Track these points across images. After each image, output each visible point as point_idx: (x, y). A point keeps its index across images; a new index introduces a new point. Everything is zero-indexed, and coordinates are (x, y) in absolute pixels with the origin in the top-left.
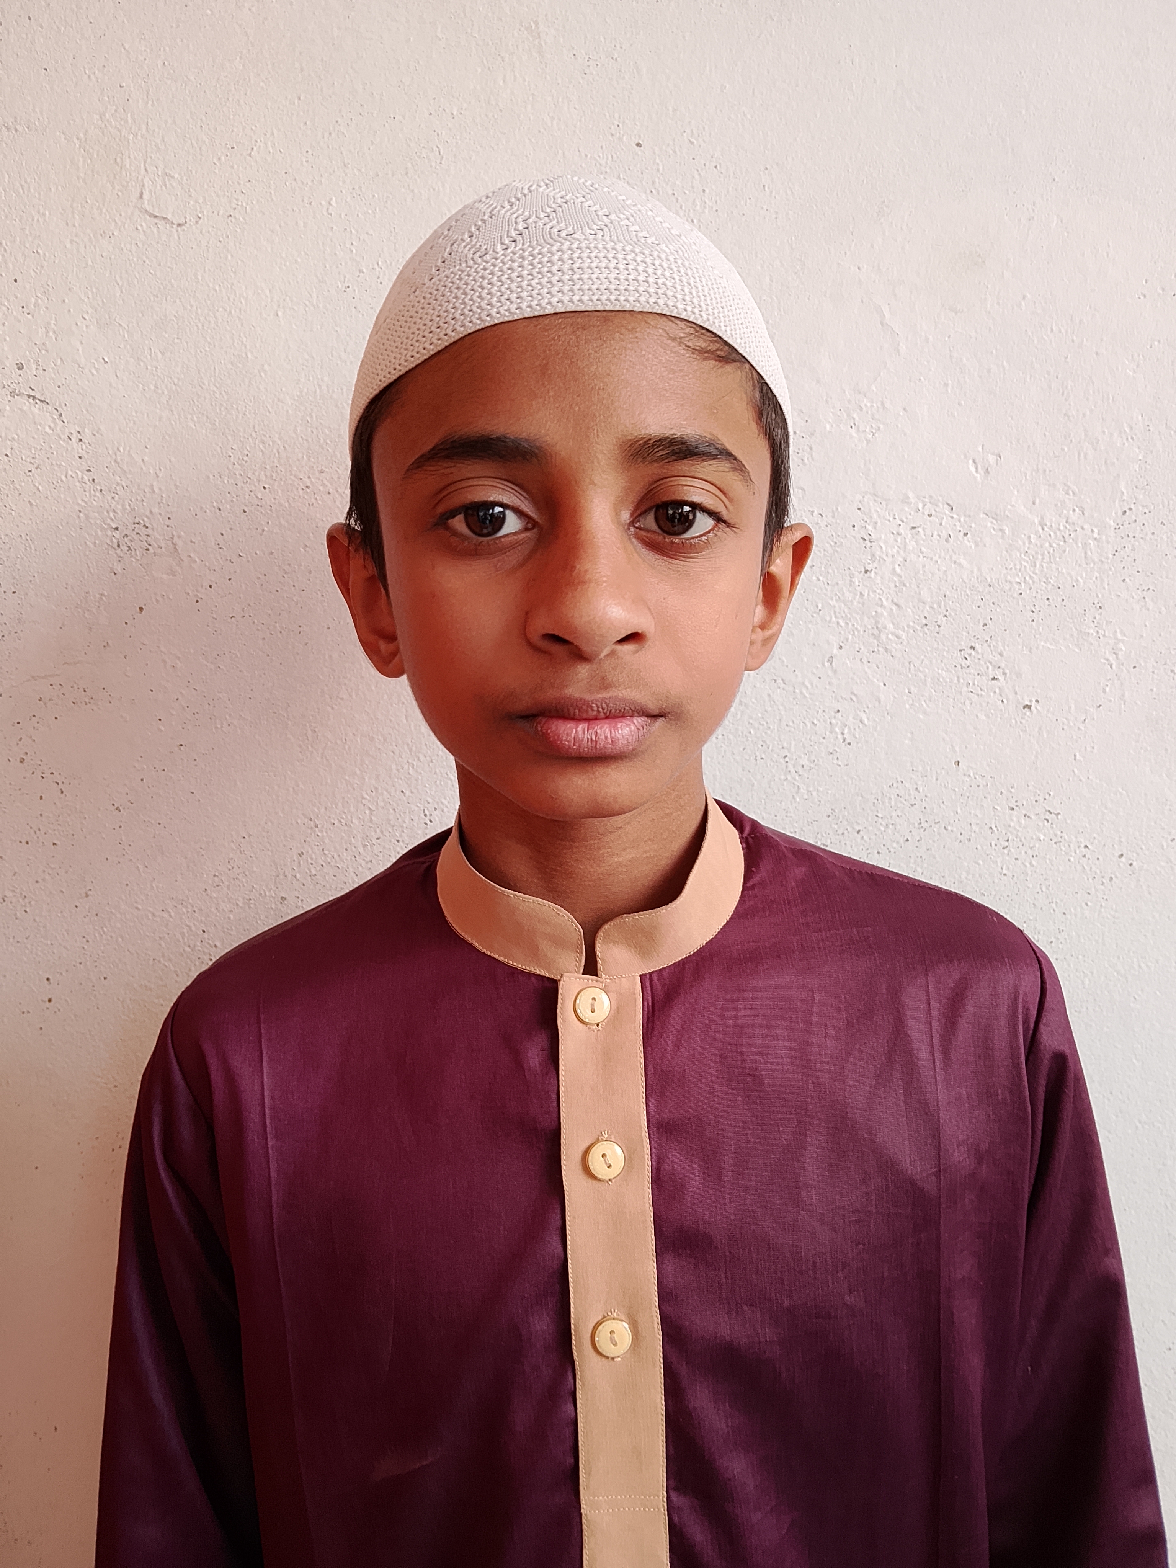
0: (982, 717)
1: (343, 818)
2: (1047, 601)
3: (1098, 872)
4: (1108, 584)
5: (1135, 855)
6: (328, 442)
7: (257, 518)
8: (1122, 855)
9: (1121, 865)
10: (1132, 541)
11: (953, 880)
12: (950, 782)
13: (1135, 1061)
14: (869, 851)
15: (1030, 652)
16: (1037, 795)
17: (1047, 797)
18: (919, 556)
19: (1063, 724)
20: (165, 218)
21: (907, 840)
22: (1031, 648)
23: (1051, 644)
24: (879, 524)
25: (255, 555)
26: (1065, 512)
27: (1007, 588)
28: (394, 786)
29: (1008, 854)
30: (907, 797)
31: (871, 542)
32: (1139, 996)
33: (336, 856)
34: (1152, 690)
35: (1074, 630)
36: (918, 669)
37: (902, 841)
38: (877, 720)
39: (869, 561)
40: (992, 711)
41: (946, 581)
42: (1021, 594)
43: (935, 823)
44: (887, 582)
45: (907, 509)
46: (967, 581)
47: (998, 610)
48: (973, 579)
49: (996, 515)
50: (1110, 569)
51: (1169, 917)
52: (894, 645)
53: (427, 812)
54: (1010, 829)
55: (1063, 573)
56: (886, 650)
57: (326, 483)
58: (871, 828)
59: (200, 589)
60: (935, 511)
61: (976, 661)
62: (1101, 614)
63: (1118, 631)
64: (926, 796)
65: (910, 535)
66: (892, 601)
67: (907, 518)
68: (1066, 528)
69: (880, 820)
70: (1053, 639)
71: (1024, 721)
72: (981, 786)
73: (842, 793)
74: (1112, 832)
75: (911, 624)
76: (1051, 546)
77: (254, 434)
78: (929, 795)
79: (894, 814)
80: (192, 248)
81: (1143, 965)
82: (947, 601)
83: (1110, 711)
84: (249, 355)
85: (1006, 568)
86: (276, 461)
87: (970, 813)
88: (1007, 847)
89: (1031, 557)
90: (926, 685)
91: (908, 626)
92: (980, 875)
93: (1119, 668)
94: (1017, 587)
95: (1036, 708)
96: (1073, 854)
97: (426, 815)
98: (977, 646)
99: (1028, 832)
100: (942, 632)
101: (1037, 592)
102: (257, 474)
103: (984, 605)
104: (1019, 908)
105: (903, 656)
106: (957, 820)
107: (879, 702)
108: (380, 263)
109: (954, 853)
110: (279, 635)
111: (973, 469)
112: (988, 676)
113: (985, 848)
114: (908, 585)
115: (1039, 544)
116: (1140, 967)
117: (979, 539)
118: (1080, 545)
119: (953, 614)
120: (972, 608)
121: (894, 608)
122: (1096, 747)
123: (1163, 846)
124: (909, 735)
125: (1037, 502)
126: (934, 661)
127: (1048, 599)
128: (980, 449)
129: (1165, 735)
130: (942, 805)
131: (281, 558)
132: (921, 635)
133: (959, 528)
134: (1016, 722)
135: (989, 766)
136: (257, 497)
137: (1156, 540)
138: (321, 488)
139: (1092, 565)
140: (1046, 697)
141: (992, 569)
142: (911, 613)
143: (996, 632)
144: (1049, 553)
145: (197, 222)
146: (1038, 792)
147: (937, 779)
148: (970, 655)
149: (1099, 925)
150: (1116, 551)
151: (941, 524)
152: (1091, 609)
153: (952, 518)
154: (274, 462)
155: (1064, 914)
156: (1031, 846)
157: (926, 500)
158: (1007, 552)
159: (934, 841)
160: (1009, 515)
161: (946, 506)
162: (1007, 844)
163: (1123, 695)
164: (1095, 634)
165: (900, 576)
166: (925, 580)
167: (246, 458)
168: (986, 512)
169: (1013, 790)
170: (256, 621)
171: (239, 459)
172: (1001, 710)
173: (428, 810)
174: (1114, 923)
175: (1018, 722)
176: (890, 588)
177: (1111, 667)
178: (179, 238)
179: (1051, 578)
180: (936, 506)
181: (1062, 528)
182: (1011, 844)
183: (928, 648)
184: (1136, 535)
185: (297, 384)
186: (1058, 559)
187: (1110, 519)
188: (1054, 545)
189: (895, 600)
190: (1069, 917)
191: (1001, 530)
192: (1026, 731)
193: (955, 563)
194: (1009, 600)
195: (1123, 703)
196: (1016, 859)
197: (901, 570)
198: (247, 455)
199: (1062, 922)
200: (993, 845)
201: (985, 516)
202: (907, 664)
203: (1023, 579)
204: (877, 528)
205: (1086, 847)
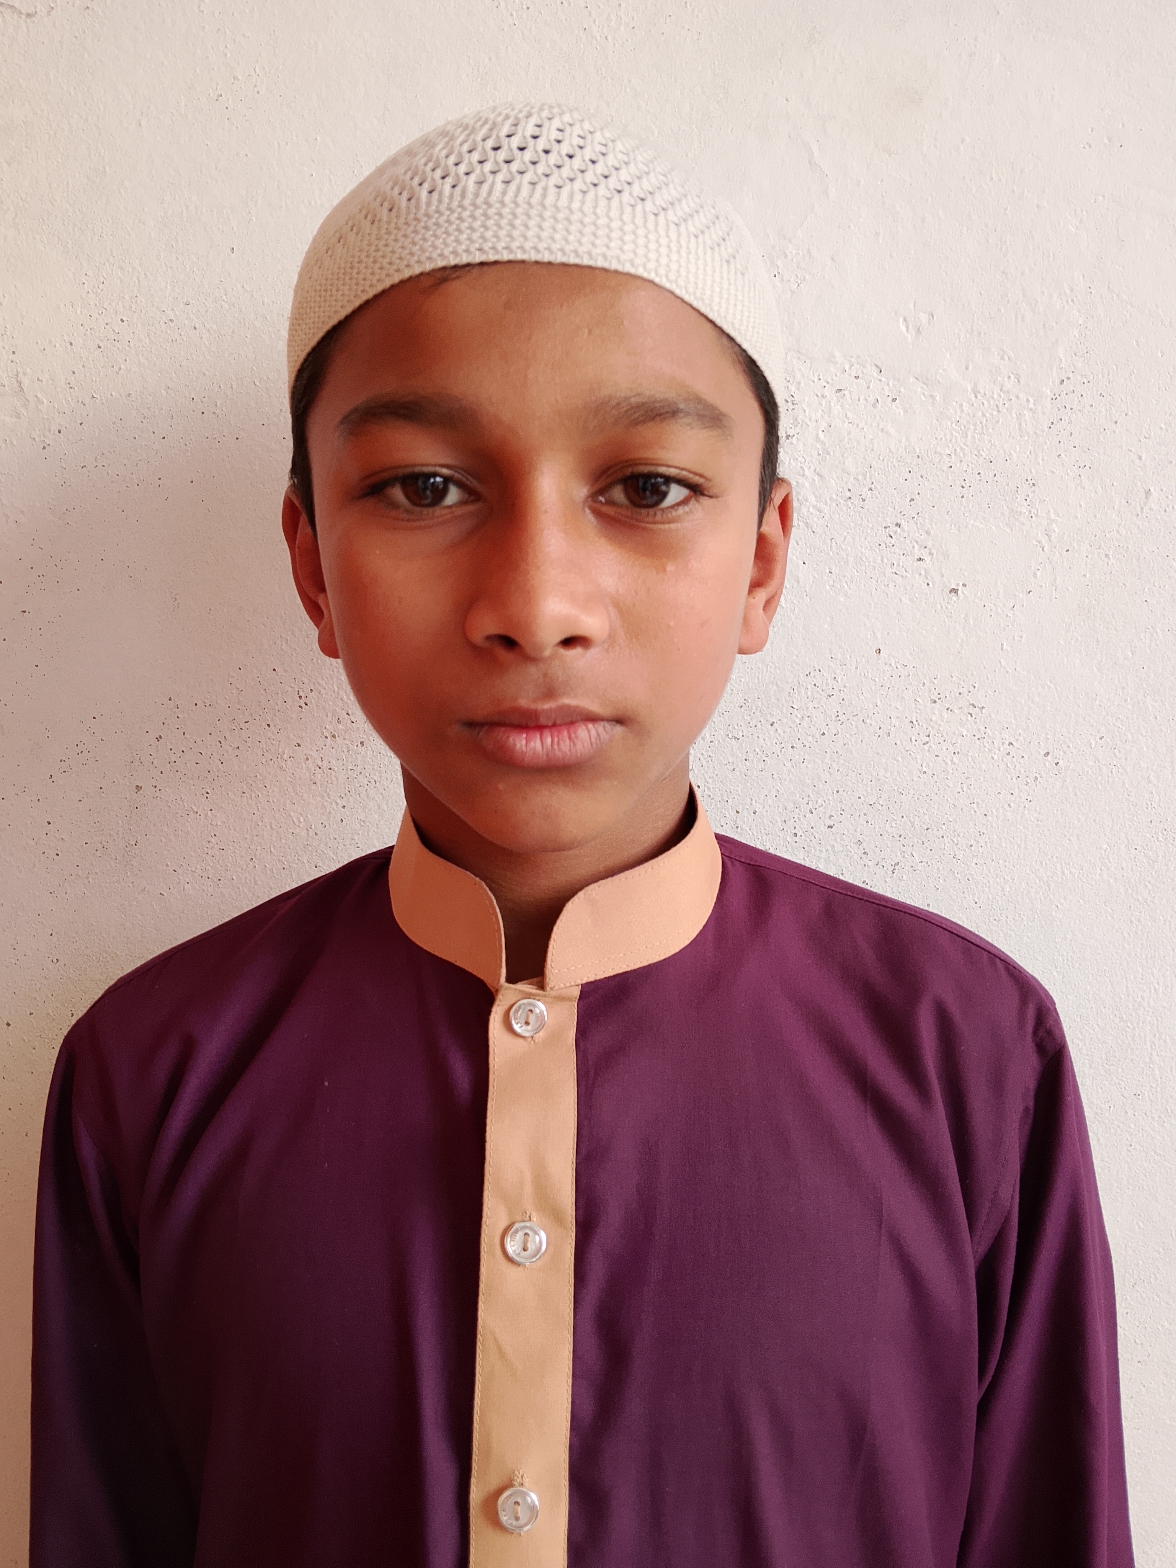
0: (906, 600)
1: (207, 698)
2: (978, 476)
3: (1023, 771)
4: (1043, 460)
5: (1061, 753)
6: (195, 270)
7: (113, 354)
8: (1048, 753)
9: (1047, 763)
10: (1069, 414)
11: (870, 778)
12: (870, 671)
13: (1055, 973)
14: (783, 745)
15: (959, 531)
16: (961, 687)
17: (971, 689)
18: (844, 422)
19: (991, 610)
20: (11, 7)
21: (824, 734)
22: (959, 527)
23: (981, 523)
24: (802, 384)
25: (110, 397)
26: (999, 378)
27: (937, 460)
28: (264, 663)
29: (929, 751)
30: (825, 688)
31: (793, 404)
32: (1062, 904)
33: (198, 740)
34: (1085, 576)
35: (1005, 508)
36: (840, 546)
37: (818, 736)
38: (795, 601)
39: (791, 426)
40: (917, 595)
41: (873, 450)
42: (951, 467)
43: (853, 716)
44: (810, 450)
45: (832, 369)
46: (894, 452)
47: (926, 484)
48: (900, 449)
49: (927, 379)
50: (1046, 443)
51: (1095, 820)
52: (815, 519)
53: (301, 694)
54: (932, 723)
55: (995, 446)
56: (807, 525)
57: (192, 316)
58: (785, 720)
59: (47, 433)
60: (863, 373)
61: (902, 539)
62: (1034, 492)
63: (1052, 511)
64: (845, 686)
65: (835, 398)
66: (815, 470)
67: (832, 380)
68: (1000, 396)
69: (796, 712)
70: (984, 518)
71: (950, 607)
72: (903, 676)
73: (756, 681)
74: (1039, 728)
75: (834, 496)
76: (984, 415)
77: (111, 259)
78: (848, 685)
79: (811, 705)
80: (43, 43)
81: (1066, 871)
82: (873, 472)
83: (1040, 597)
84: (107, 169)
85: (936, 438)
86: (136, 290)
87: (890, 705)
88: (928, 742)
89: (963, 428)
90: (848, 565)
91: (831, 499)
92: (899, 773)
93: (1052, 551)
94: (947, 459)
95: (963, 593)
96: (997, 752)
97: (300, 697)
98: (903, 523)
99: (950, 727)
100: (866, 507)
101: (968, 465)
102: (114, 304)
103: (912, 479)
104: (938, 809)
105: (825, 532)
106: (876, 713)
107: (798, 582)
108: (257, 70)
109: (872, 748)
110: (137, 488)
111: (904, 329)
112: (914, 557)
113: (904, 743)
114: (832, 453)
115: (971, 414)
116: (1063, 873)
117: (908, 406)
118: (1014, 415)
119: (879, 487)
120: (899, 481)
121: (816, 478)
122: (1024, 636)
123: (1091, 744)
124: (828, 619)
125: (971, 367)
126: (857, 538)
127: (979, 474)
128: (912, 306)
129: (1098, 625)
130: (861, 697)
131: (140, 401)
132: (844, 509)
133: (887, 393)
134: (942, 607)
135: (911, 654)
136: (114, 331)
137: (1094, 413)
138: (187, 322)
139: (1026, 438)
140: (974, 581)
141: (922, 439)
142: (834, 485)
143: (923, 508)
144: (981, 423)
145: (49, 13)
146: (962, 683)
147: (857, 668)
148: (896, 533)
149: (1022, 828)
150: (1052, 423)
151: (868, 387)
152: (1024, 486)
153: (881, 381)
154: (133, 291)
155: (986, 815)
156: (953, 742)
157: (853, 360)
158: (937, 420)
159: (851, 735)
160: (940, 380)
161: (874, 368)
162: (928, 739)
163: (1055, 581)
164: (1027, 513)
165: (823, 443)
166: (850, 448)
167: (101, 286)
168: (916, 376)
169: (935, 681)
170: (110, 472)
171: (94, 286)
172: (926, 594)
173: (303, 691)
174: (1037, 825)
175: (944, 607)
176: (812, 456)
177: (1043, 550)
178: (28, 31)
179: (983, 451)
180: (864, 367)
181: (996, 396)
182: (932, 740)
183: (852, 524)
184: (1074, 407)
185: (161, 203)
186: (990, 430)
187: (1047, 388)
188: (988, 415)
189: (818, 470)
190: (990, 818)
191: (931, 396)
192: (951, 617)
193: (882, 430)
194: (938, 473)
195: (1054, 588)
196: (937, 756)
197: (825, 436)
198: (103, 283)
199: (984, 824)
200: (913, 740)
201: (915, 380)
202: (828, 541)
203: (953, 452)
204: (800, 389)
205: (1011, 744)
